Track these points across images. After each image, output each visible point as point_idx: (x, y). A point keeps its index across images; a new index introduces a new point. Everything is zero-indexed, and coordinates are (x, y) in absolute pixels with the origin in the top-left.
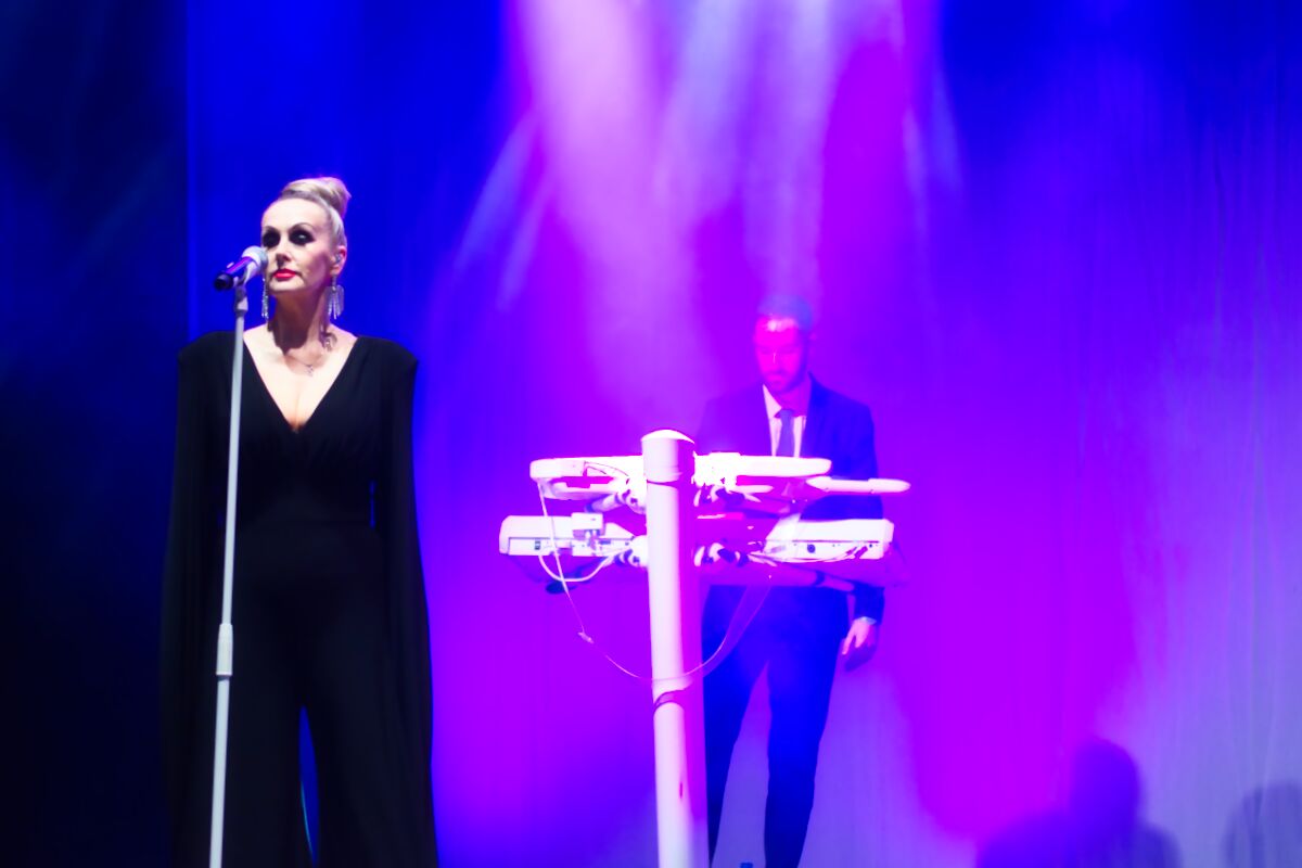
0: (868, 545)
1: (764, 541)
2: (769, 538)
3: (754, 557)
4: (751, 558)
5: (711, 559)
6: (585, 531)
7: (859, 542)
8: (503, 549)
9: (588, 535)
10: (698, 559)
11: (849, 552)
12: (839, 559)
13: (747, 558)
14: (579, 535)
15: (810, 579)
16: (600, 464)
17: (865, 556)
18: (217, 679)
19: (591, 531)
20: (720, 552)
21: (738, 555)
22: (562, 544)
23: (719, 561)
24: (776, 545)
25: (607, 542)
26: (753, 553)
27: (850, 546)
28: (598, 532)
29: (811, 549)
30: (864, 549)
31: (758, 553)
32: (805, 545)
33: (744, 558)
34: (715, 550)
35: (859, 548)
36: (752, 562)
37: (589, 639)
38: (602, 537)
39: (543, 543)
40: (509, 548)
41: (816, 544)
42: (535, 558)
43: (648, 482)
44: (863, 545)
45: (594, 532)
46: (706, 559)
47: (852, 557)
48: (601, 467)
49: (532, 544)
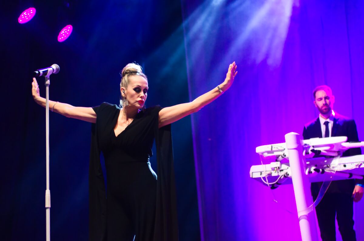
0: (362, 163)
1: (330, 165)
2: (331, 164)
3: (327, 170)
4: (325, 171)
5: (311, 172)
6: (275, 168)
7: (359, 162)
8: (251, 176)
9: (276, 169)
10: (307, 173)
11: (357, 166)
12: (354, 168)
13: (324, 171)
14: (273, 169)
15: (347, 176)
16: (276, 146)
17: (361, 167)
18: (45, 209)
19: (276, 168)
20: (314, 170)
21: (321, 170)
22: (268, 173)
23: (314, 173)
24: (333, 166)
25: (282, 170)
26: (326, 169)
27: (357, 164)
28: (279, 168)
29: (345, 166)
30: (361, 164)
31: (328, 169)
32: (343, 165)
33: (323, 171)
34: (313, 169)
35: (359, 164)
36: (326, 172)
37: (277, 202)
38: (280, 169)
39: (263, 173)
40: (252, 176)
41: (346, 164)
42: (260, 178)
43: (288, 149)
44: (360, 163)
45: (278, 168)
46: (310, 172)
47: (358, 167)
48: (277, 147)
49: (259, 173)
